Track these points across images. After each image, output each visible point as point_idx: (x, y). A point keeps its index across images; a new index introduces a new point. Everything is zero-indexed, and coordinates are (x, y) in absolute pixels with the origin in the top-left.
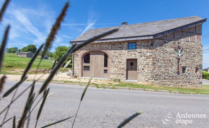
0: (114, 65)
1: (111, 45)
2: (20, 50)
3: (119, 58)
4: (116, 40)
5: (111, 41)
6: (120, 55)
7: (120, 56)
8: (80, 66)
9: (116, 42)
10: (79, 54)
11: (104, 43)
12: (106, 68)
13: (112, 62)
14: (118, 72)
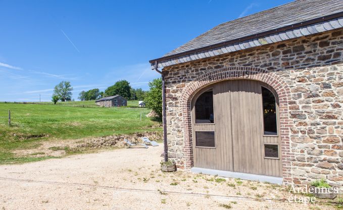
0: (303, 128)
1: (284, 53)
2: (103, 93)
3: (321, 98)
4: (304, 32)
5: (284, 36)
6: (327, 86)
7: (328, 90)
8: (184, 132)
9: (305, 39)
10: (178, 95)
11: (257, 48)
12: (271, 140)
13: (294, 116)
14: (322, 157)
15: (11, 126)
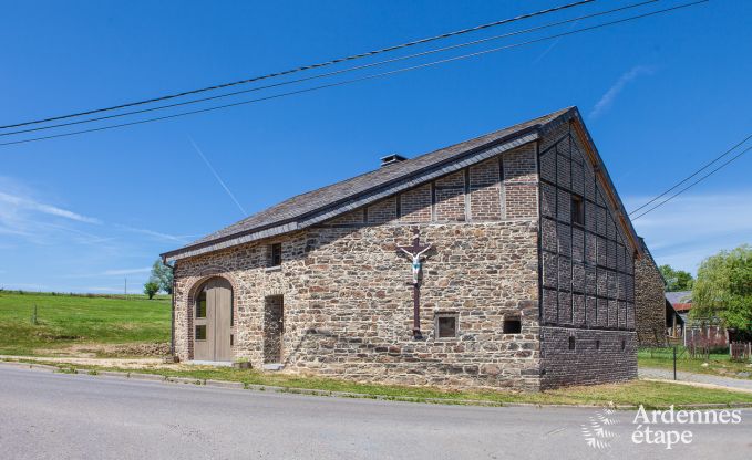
6: (254, 285)
7: (254, 288)
8: (186, 326)
10: (183, 289)
15: (37, 323)
